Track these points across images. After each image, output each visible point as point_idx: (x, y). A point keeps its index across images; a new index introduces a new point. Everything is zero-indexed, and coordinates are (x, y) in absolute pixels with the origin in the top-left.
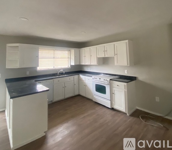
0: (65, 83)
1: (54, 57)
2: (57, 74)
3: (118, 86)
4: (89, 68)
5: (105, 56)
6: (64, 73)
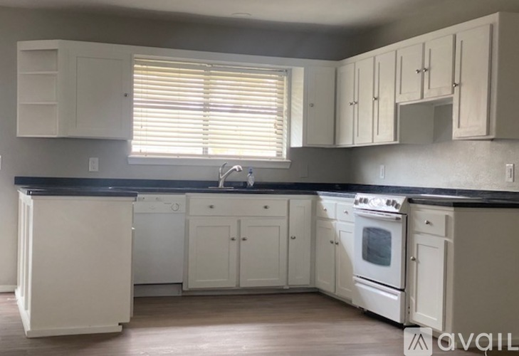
0: (239, 222)
1: (206, 104)
2: (217, 183)
3: (427, 223)
4: (382, 167)
5: (422, 97)
6: (251, 183)
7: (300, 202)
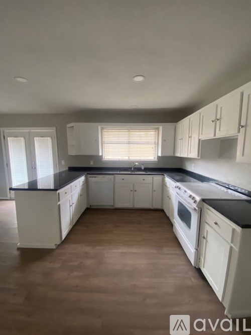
0: (134, 185)
1: (129, 142)
2: (131, 168)
3: (216, 223)
4: (193, 165)
5: (215, 135)
6: (143, 168)
7: (157, 178)
